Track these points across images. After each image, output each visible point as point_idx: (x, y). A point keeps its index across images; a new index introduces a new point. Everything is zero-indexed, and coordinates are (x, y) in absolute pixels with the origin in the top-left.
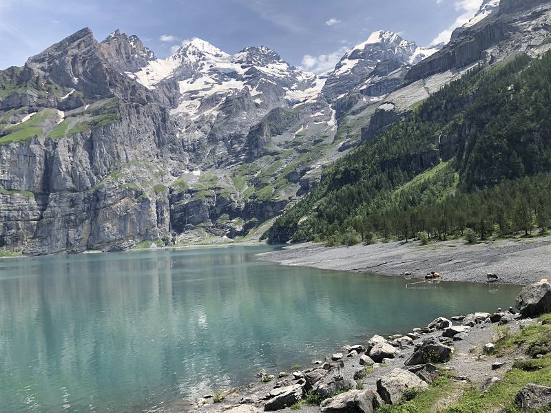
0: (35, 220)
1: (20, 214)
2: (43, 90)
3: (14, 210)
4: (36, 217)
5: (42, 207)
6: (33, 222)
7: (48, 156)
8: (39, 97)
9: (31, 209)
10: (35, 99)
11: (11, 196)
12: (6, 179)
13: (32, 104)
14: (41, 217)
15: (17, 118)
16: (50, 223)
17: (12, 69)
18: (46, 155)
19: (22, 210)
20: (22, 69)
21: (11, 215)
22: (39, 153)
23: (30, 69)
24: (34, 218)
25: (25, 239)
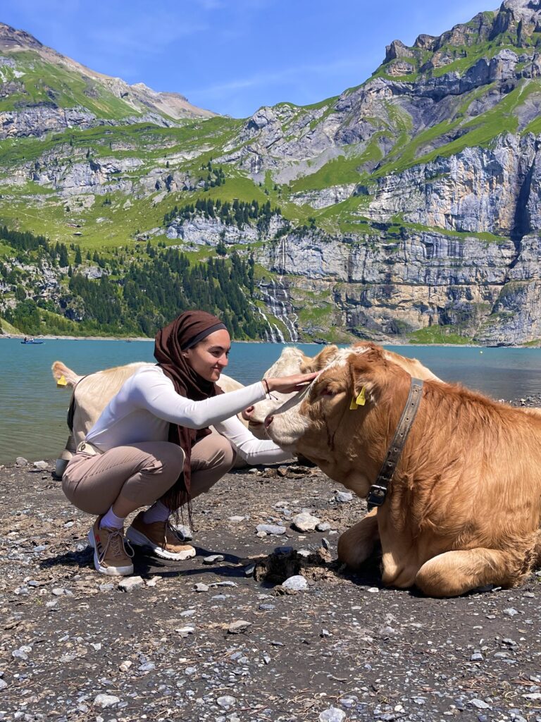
0: (495, 283)
1: (474, 274)
2: (527, 45)
3: (465, 265)
4: (497, 279)
5: (508, 261)
6: (493, 287)
7: (524, 167)
8: (521, 60)
9: (491, 265)
10: (512, 65)
11: (462, 242)
12: (456, 213)
13: (506, 76)
14: (507, 279)
15: (480, 105)
16: (521, 291)
17: (480, 18)
18: (520, 167)
19: (477, 266)
20: (496, 15)
21: (460, 274)
22: (508, 163)
23: (509, 11)
24: (494, 279)
25: (479, 316)
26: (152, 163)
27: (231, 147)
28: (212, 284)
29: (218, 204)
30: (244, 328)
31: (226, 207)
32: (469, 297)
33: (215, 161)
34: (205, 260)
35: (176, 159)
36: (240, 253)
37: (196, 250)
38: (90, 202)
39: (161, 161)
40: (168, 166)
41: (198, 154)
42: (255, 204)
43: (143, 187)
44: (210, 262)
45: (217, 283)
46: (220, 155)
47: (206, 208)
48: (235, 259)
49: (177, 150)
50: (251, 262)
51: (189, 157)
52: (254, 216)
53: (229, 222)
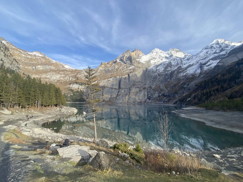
14: (118, 94)
26: (66, 75)
27: (79, 74)
28: (77, 94)
29: (78, 82)
30: (82, 100)
31: (79, 83)
32: (113, 96)
33: (77, 76)
34: (76, 90)
35: (70, 75)
36: (82, 90)
37: (75, 89)
38: (56, 81)
39: (68, 75)
40: (69, 76)
41: (74, 75)
42: (84, 83)
43: (65, 79)
44: (77, 91)
45: (78, 94)
46: (77, 75)
47: (77, 83)
48: (81, 90)
49: (70, 74)
50: (83, 91)
51: (72, 75)
52: (84, 84)
53: (80, 85)
